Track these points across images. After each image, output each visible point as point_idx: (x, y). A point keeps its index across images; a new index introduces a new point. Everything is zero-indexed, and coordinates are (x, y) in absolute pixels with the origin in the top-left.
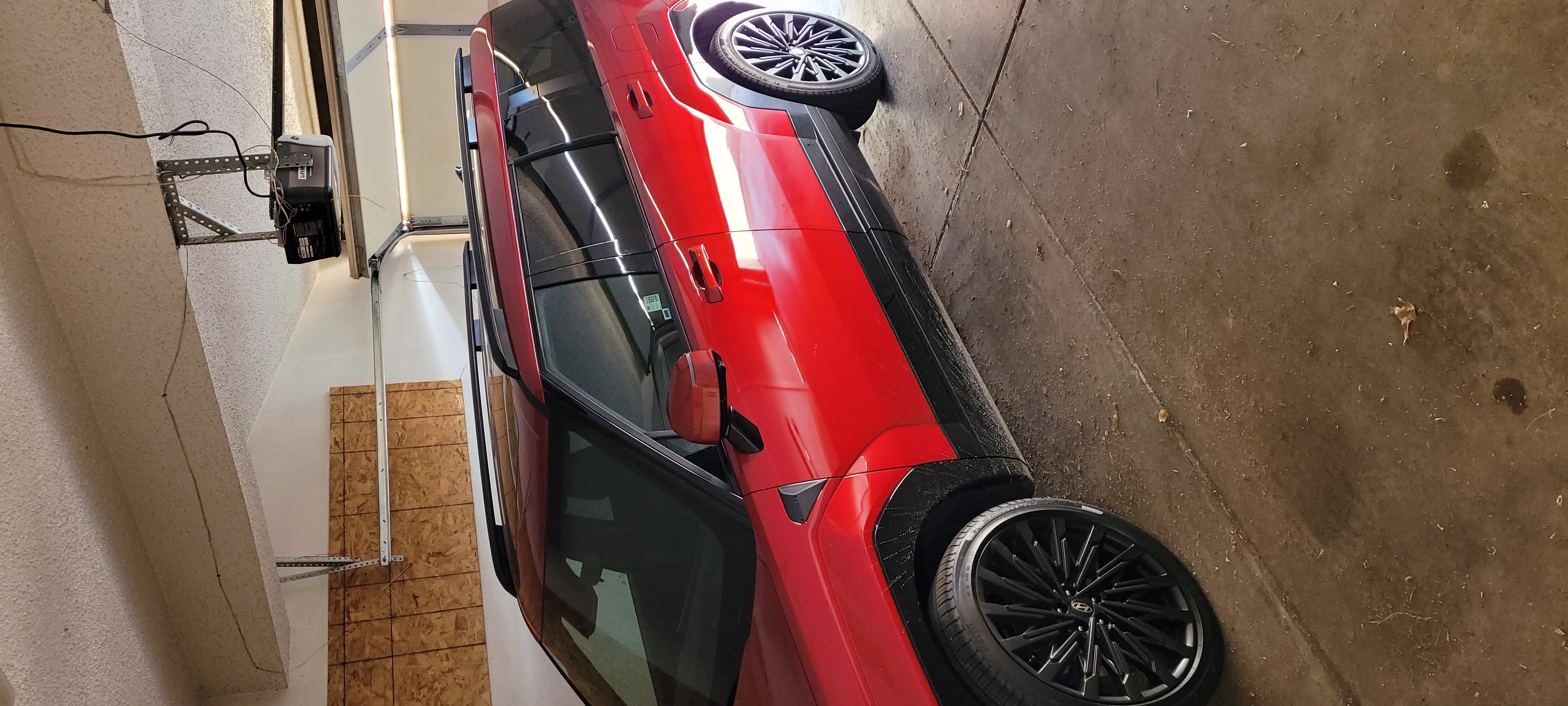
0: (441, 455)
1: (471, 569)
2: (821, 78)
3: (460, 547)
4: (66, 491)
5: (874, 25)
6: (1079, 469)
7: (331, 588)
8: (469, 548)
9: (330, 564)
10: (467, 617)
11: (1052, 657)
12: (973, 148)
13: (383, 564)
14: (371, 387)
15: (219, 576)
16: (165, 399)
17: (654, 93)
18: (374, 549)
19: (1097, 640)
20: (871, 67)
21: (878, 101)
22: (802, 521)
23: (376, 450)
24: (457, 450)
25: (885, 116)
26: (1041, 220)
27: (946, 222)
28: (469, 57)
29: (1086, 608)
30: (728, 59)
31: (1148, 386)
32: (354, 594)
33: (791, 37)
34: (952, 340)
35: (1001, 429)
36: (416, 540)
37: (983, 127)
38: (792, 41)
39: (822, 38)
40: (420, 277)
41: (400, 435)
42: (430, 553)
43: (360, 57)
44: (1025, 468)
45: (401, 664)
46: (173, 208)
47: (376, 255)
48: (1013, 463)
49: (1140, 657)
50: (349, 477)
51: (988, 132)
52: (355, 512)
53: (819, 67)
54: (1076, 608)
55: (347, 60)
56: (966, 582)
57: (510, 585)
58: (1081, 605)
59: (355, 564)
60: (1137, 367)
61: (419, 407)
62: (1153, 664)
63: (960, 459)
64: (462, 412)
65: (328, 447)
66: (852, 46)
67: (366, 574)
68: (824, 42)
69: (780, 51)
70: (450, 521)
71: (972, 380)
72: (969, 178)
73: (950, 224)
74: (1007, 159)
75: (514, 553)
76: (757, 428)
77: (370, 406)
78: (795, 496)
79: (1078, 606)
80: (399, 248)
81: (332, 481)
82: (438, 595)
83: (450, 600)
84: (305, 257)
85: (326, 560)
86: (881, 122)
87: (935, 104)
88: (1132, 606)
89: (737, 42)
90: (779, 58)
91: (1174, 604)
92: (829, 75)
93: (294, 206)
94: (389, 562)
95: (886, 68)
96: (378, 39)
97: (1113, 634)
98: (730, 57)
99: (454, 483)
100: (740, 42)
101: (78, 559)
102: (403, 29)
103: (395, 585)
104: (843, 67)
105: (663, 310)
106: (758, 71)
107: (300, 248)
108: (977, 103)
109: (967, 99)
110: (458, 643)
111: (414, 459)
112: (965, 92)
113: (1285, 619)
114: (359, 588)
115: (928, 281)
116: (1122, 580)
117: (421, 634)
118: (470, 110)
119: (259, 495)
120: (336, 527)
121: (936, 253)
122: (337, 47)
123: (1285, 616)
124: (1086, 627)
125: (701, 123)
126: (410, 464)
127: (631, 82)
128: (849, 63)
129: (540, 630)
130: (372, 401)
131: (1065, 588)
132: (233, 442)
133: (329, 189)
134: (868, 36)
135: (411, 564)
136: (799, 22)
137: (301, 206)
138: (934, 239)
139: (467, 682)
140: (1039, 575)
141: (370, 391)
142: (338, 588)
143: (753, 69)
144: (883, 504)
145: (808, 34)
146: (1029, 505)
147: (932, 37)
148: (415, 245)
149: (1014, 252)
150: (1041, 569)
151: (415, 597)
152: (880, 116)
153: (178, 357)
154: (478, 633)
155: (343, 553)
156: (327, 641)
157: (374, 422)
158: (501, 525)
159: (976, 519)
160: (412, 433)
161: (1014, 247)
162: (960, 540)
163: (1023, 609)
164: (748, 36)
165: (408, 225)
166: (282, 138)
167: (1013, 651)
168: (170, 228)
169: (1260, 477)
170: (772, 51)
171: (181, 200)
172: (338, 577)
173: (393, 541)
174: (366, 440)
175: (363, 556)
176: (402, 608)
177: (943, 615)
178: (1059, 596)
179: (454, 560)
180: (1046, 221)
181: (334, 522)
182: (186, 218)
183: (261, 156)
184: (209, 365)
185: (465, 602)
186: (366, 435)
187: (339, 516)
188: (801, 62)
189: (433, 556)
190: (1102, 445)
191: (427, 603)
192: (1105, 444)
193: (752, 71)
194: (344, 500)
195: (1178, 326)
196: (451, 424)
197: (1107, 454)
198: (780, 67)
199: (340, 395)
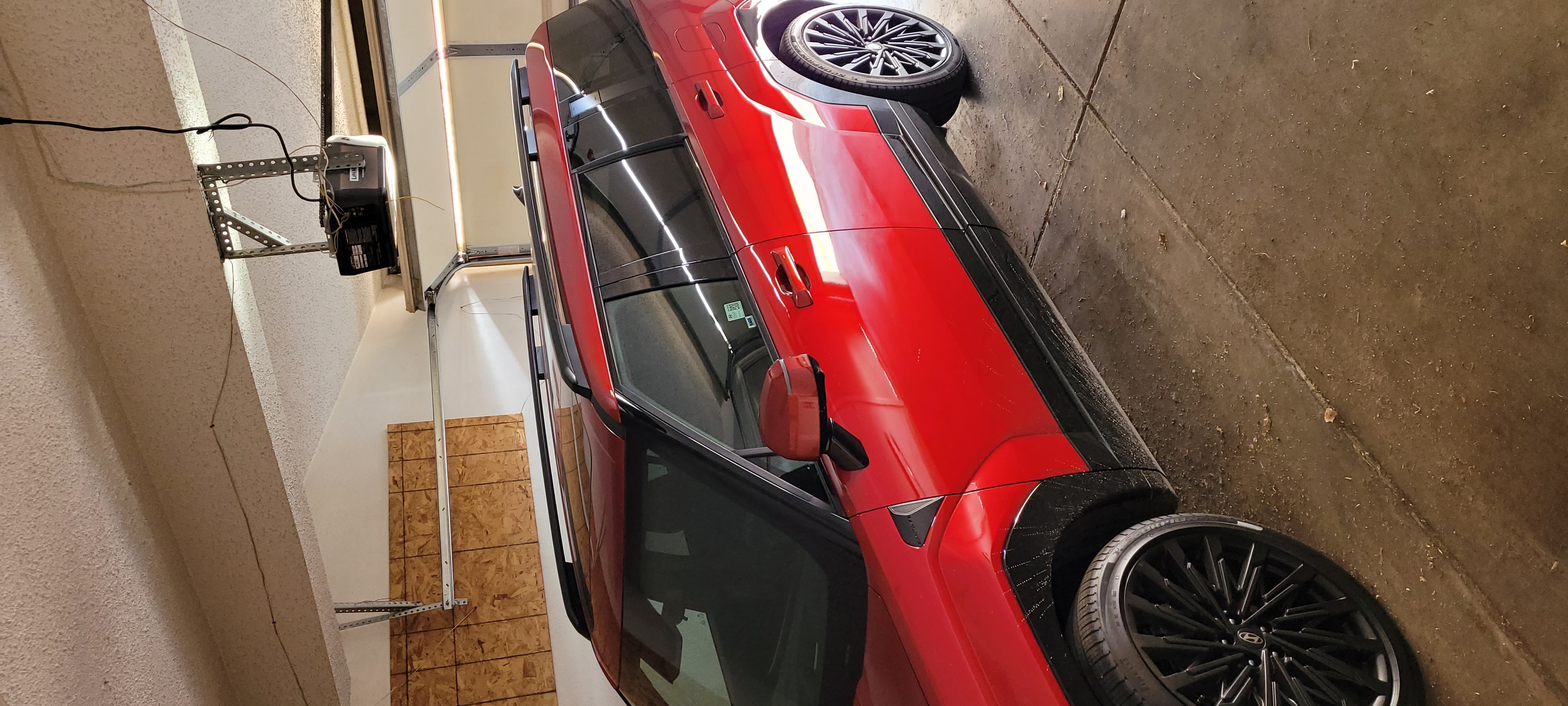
0: (503, 492)
1: (539, 611)
2: (902, 72)
3: (526, 589)
4: (106, 530)
5: (955, 16)
6: (1221, 482)
7: (392, 635)
8: (536, 590)
9: (391, 609)
10: (535, 662)
11: (1223, 696)
12: (1077, 135)
13: (446, 608)
14: (430, 423)
15: (274, 623)
16: (213, 430)
17: (724, 93)
18: (436, 592)
19: (1274, 675)
20: (955, 59)
21: (961, 98)
22: (920, 544)
23: (436, 489)
24: (520, 487)
25: (971, 112)
26: (1164, 205)
27: (1046, 220)
28: (526, 73)
29: (1256, 639)
30: (801, 55)
31: (1308, 382)
32: (416, 640)
33: (866, 32)
34: (1070, 342)
35: (1135, 437)
36: (480, 584)
37: (1088, 111)
38: (867, 36)
39: (900, 32)
40: (478, 309)
41: (460, 473)
42: (494, 596)
43: (412, 79)
44: (1166, 480)
46: (216, 218)
47: (432, 288)
48: (1152, 475)
50: (409, 517)
51: (1095, 116)
52: (416, 554)
53: (899, 62)
54: (1244, 639)
55: (399, 81)
56: (1114, 610)
57: (583, 627)
58: (1249, 635)
59: (417, 608)
60: (1294, 361)
61: (480, 443)
62: (1344, 703)
63: (1093, 472)
64: (524, 447)
65: (387, 487)
66: (932, 38)
67: (428, 619)
68: (902, 36)
69: (856, 47)
70: (515, 561)
71: (1096, 384)
72: (1073, 168)
73: (1051, 222)
74: (1119, 142)
75: (587, 592)
76: (861, 443)
77: (428, 443)
78: (909, 517)
79: (1246, 637)
80: (455, 281)
81: (392, 522)
82: (505, 640)
83: (516, 645)
84: (359, 267)
85: (387, 605)
86: (965, 119)
87: (1030, 92)
88: (1308, 636)
89: (809, 39)
90: (855, 53)
91: (1356, 630)
92: (910, 69)
93: (346, 210)
94: (452, 605)
95: (970, 60)
96: (429, 60)
97: (1291, 669)
98: (802, 53)
99: (517, 520)
100: (812, 39)
101: (120, 604)
102: (455, 50)
103: (460, 631)
104: (924, 60)
105: (747, 318)
106: (833, 67)
107: (353, 257)
108: (1080, 85)
109: (1068, 81)
110: (526, 692)
111: (475, 497)
112: (1066, 74)
113: (1505, 647)
114: (422, 633)
116: (1294, 606)
117: (488, 682)
119: (315, 535)
120: (396, 570)
121: (1034, 254)
122: (388, 68)
123: (1505, 642)
124: (1258, 661)
125: (768, 118)
126: (472, 502)
127: (699, 82)
128: (930, 56)
129: (616, 675)
130: (431, 437)
131: (1229, 616)
132: (286, 478)
133: (384, 191)
134: (947, 28)
135: (476, 608)
136: (874, 16)
137: (353, 209)
138: (1031, 239)
140: (1196, 601)
141: (428, 427)
142: (400, 635)
143: (828, 64)
144: (1010, 523)
145: (884, 28)
146: (1177, 521)
147: (1024, 20)
148: (471, 277)
149: (1131, 244)
150: (1198, 594)
151: (480, 643)
152: (964, 113)
153: (226, 383)
154: (547, 680)
155: (404, 597)
156: (389, 691)
157: (434, 459)
158: (572, 562)
159: (1116, 539)
160: (473, 470)
161: (1131, 239)
162: (1101, 563)
163: (1184, 640)
164: (821, 32)
165: (464, 257)
166: (331, 139)
167: (1178, 690)
168: (213, 240)
169: (1464, 479)
170: (846, 47)
171: (224, 209)
172: (399, 623)
173: (456, 583)
174: (425, 478)
175: (424, 600)
176: (467, 655)
177: (1091, 648)
178: (1221, 623)
179: (520, 603)
180: (1170, 206)
181: (394, 565)
182: (230, 229)
183: (310, 158)
184: (259, 392)
185: (532, 647)
186: (425, 473)
187: (399, 558)
188: (878, 57)
189: (498, 598)
190: (1251, 454)
191: (493, 650)
192: (1254, 451)
193: (827, 67)
194: (404, 542)
195: (1347, 310)
196: (513, 459)
197: (1257, 463)
198: (856, 62)
199: (398, 432)
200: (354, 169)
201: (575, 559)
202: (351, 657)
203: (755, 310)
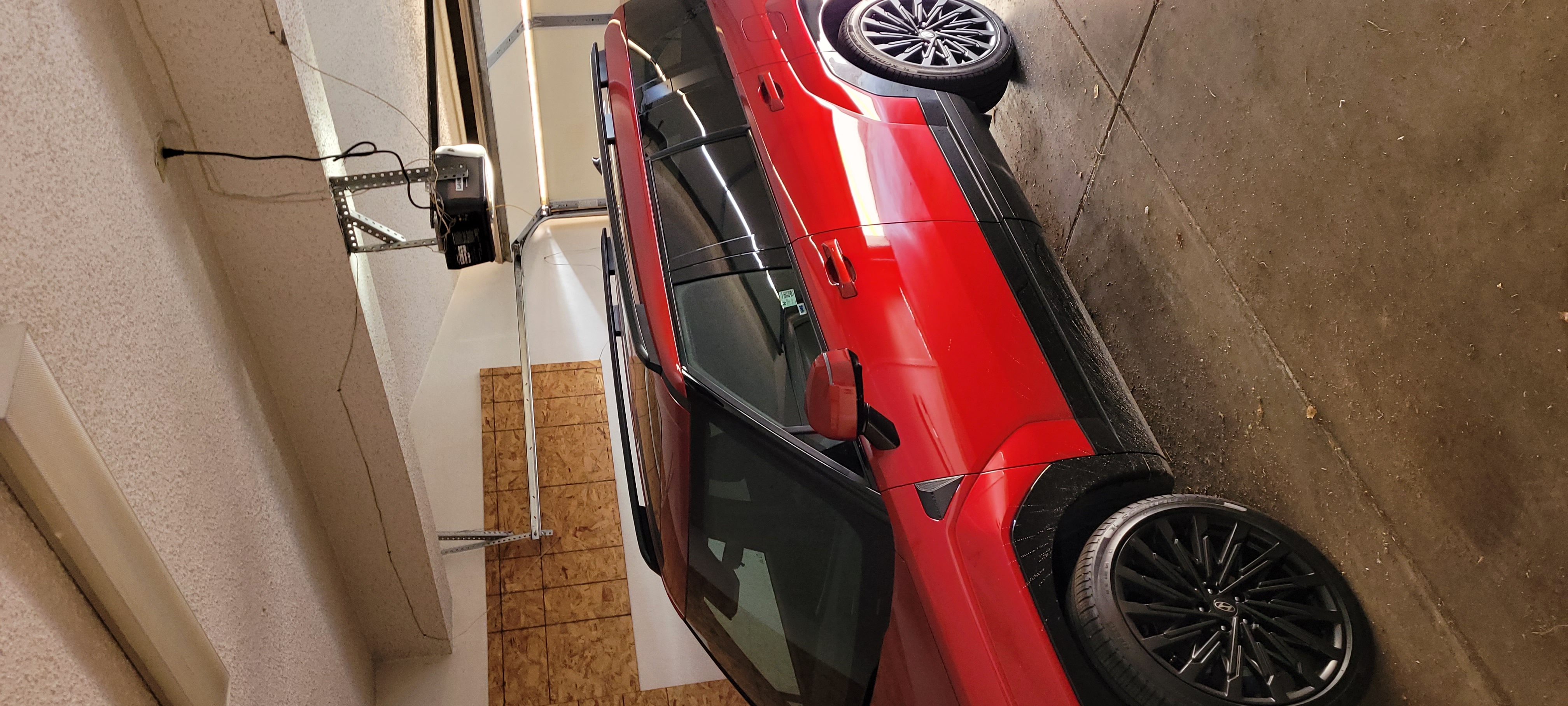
0: (584, 433)
1: (615, 543)
2: (951, 61)
3: (604, 522)
4: (259, 482)
6: (1221, 461)
7: (487, 561)
8: (613, 524)
9: (486, 538)
10: (613, 589)
11: (1194, 657)
12: (1109, 132)
13: (534, 538)
14: (518, 368)
15: (389, 552)
16: (340, 393)
17: (785, 85)
18: (525, 523)
19: (1241, 640)
20: (1003, 47)
21: (1009, 82)
22: (941, 518)
23: (524, 429)
24: (599, 428)
25: (1017, 96)
26: (1182, 207)
27: (1080, 207)
28: (604, 52)
29: (1229, 607)
30: (858, 46)
31: (1295, 381)
32: (508, 566)
33: (920, 20)
34: (1089, 332)
35: (1140, 423)
36: (563, 516)
37: (1119, 111)
38: (921, 24)
39: (951, 19)
40: (560, 260)
41: (545, 414)
42: (576, 528)
43: (500, 51)
44: (1164, 462)
45: (554, 632)
46: (344, 220)
47: (519, 241)
48: (1152, 459)
49: (1285, 658)
50: (500, 454)
51: (1125, 116)
52: (507, 489)
53: (949, 50)
54: (1219, 607)
55: (488, 55)
56: (1105, 580)
57: (655, 564)
58: (1224, 604)
59: (509, 538)
60: (1284, 361)
61: (562, 387)
62: (1299, 666)
63: (1098, 455)
64: (602, 392)
65: (481, 426)
66: (983, 26)
67: (518, 547)
68: (954, 23)
69: (910, 35)
70: (595, 497)
71: (1109, 373)
72: (1105, 162)
73: (1085, 210)
74: (1145, 144)
75: (658, 534)
76: (893, 424)
77: (516, 386)
78: (932, 493)
79: (1221, 606)
80: (539, 233)
81: (485, 459)
82: (586, 568)
83: (596, 573)
84: (464, 263)
85: (482, 534)
86: (1012, 103)
87: (1070, 86)
88: (1276, 606)
89: (865, 29)
90: (908, 42)
91: (1321, 603)
92: (959, 57)
93: (453, 216)
94: (540, 536)
95: (1018, 49)
96: (516, 32)
97: (1256, 635)
98: (859, 43)
99: (596, 460)
100: (869, 28)
101: (271, 544)
102: (538, 22)
103: (547, 558)
104: (973, 49)
105: (798, 305)
106: (887, 57)
107: (459, 255)
108: (1113, 86)
109: (1102, 81)
110: (605, 614)
111: (560, 437)
112: (1101, 74)
113: (1440, 625)
114: (513, 560)
115: (1061, 266)
116: (1267, 579)
117: (571, 605)
118: (606, 102)
120: (490, 502)
121: (1069, 237)
122: (479, 44)
123: (1440, 621)
124: (1229, 627)
125: (829, 113)
126: (556, 442)
127: (762, 74)
128: (980, 44)
129: (683, 607)
130: (519, 382)
131: (1207, 587)
133: (484, 199)
134: (998, 15)
135: (560, 538)
136: (928, 3)
137: (459, 215)
138: (1066, 221)
139: (614, 651)
140: (1180, 573)
141: (516, 372)
142: (493, 561)
143: (883, 55)
144: (1020, 501)
145: (937, 15)
146: (1170, 501)
147: (1066, 17)
148: (554, 228)
149: (1153, 239)
150: (1182, 567)
151: (564, 569)
152: (1011, 96)
153: (351, 355)
154: (623, 604)
155: (497, 527)
156: (485, 610)
157: (521, 401)
158: (644, 505)
159: (1114, 516)
160: (556, 412)
161: (1153, 234)
162: (1098, 538)
163: (1165, 608)
164: (877, 20)
165: (546, 210)
166: (439, 151)
167: (1154, 651)
168: (342, 239)
169: (1415, 479)
170: (900, 36)
171: (350, 212)
172: (493, 551)
173: (542, 515)
174: (515, 419)
175: (515, 530)
176: (553, 580)
177: (1082, 612)
178: (1201, 594)
179: (599, 534)
180: (1186, 209)
181: (488, 497)
182: (355, 228)
183: (422, 170)
184: (378, 362)
185: (610, 575)
186: (514, 414)
187: (492, 492)
188: (930, 45)
189: (580, 530)
190: (1246, 439)
191: (576, 576)
192: (1248, 437)
193: (880, 58)
194: (496, 477)
195: (1328, 322)
196: (592, 403)
197: (1251, 448)
198: (910, 52)
199: (489, 376)
200: (459, 179)
201: (648, 504)
202: (451, 579)
203: (806, 299)
